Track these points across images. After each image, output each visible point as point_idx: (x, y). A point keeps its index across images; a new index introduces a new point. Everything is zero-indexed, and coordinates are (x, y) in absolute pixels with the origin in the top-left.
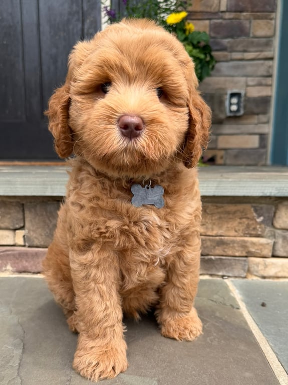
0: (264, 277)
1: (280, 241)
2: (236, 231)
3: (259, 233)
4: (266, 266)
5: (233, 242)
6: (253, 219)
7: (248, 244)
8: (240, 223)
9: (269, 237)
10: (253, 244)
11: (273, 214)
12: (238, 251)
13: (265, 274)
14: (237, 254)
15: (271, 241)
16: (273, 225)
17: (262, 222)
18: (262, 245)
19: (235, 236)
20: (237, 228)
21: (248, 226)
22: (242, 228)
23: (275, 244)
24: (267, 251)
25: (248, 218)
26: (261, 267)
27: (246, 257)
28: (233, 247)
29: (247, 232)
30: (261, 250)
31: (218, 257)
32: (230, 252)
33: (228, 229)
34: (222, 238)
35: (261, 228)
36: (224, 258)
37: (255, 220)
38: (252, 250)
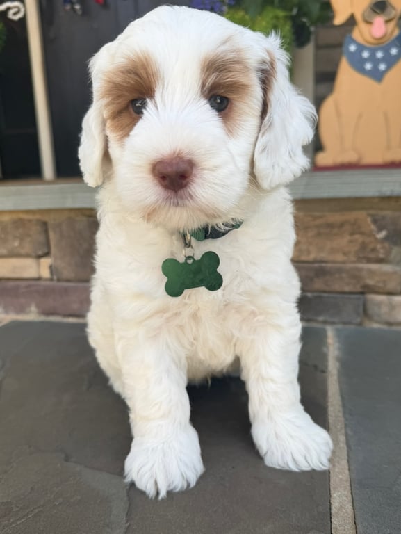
0: (390, 324)
2: (345, 254)
3: (381, 256)
4: (392, 308)
5: (340, 271)
6: (371, 234)
7: (363, 274)
8: (350, 241)
9: (397, 263)
10: (371, 272)
12: (348, 284)
13: (392, 320)
14: (347, 289)
15: (399, 269)
17: (386, 239)
18: (385, 274)
19: (343, 262)
20: (346, 250)
21: (363, 246)
22: (353, 248)
24: (394, 285)
25: (362, 233)
26: (384, 309)
27: (362, 293)
28: (341, 279)
29: (361, 255)
30: (384, 282)
31: (316, 294)
32: (337, 287)
33: (333, 251)
34: (324, 265)
35: (383, 248)
36: (325, 295)
37: (374, 235)
38: (370, 282)
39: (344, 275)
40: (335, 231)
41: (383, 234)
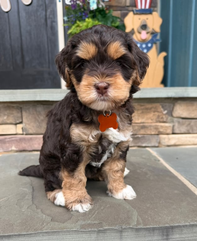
0: (168, 146)
1: (176, 124)
2: (152, 120)
3: (165, 120)
4: (169, 139)
5: (150, 126)
6: (161, 112)
7: (159, 127)
8: (154, 115)
9: (170, 123)
10: (162, 127)
11: (172, 109)
12: (153, 131)
13: (169, 144)
14: (153, 133)
15: (171, 125)
16: (172, 115)
17: (167, 114)
18: (166, 127)
19: (151, 123)
20: (152, 118)
21: (158, 116)
22: (155, 118)
23: (173, 126)
24: (169, 131)
25: (158, 112)
26: (166, 140)
27: (158, 135)
28: (151, 129)
29: (158, 120)
30: (166, 130)
31: (142, 136)
32: (149, 133)
33: (147, 119)
34: (144, 124)
35: (166, 117)
36: (145, 136)
37: (162, 113)
38: (161, 130)
39: (152, 128)
40: (149, 111)
41: (165, 112)
